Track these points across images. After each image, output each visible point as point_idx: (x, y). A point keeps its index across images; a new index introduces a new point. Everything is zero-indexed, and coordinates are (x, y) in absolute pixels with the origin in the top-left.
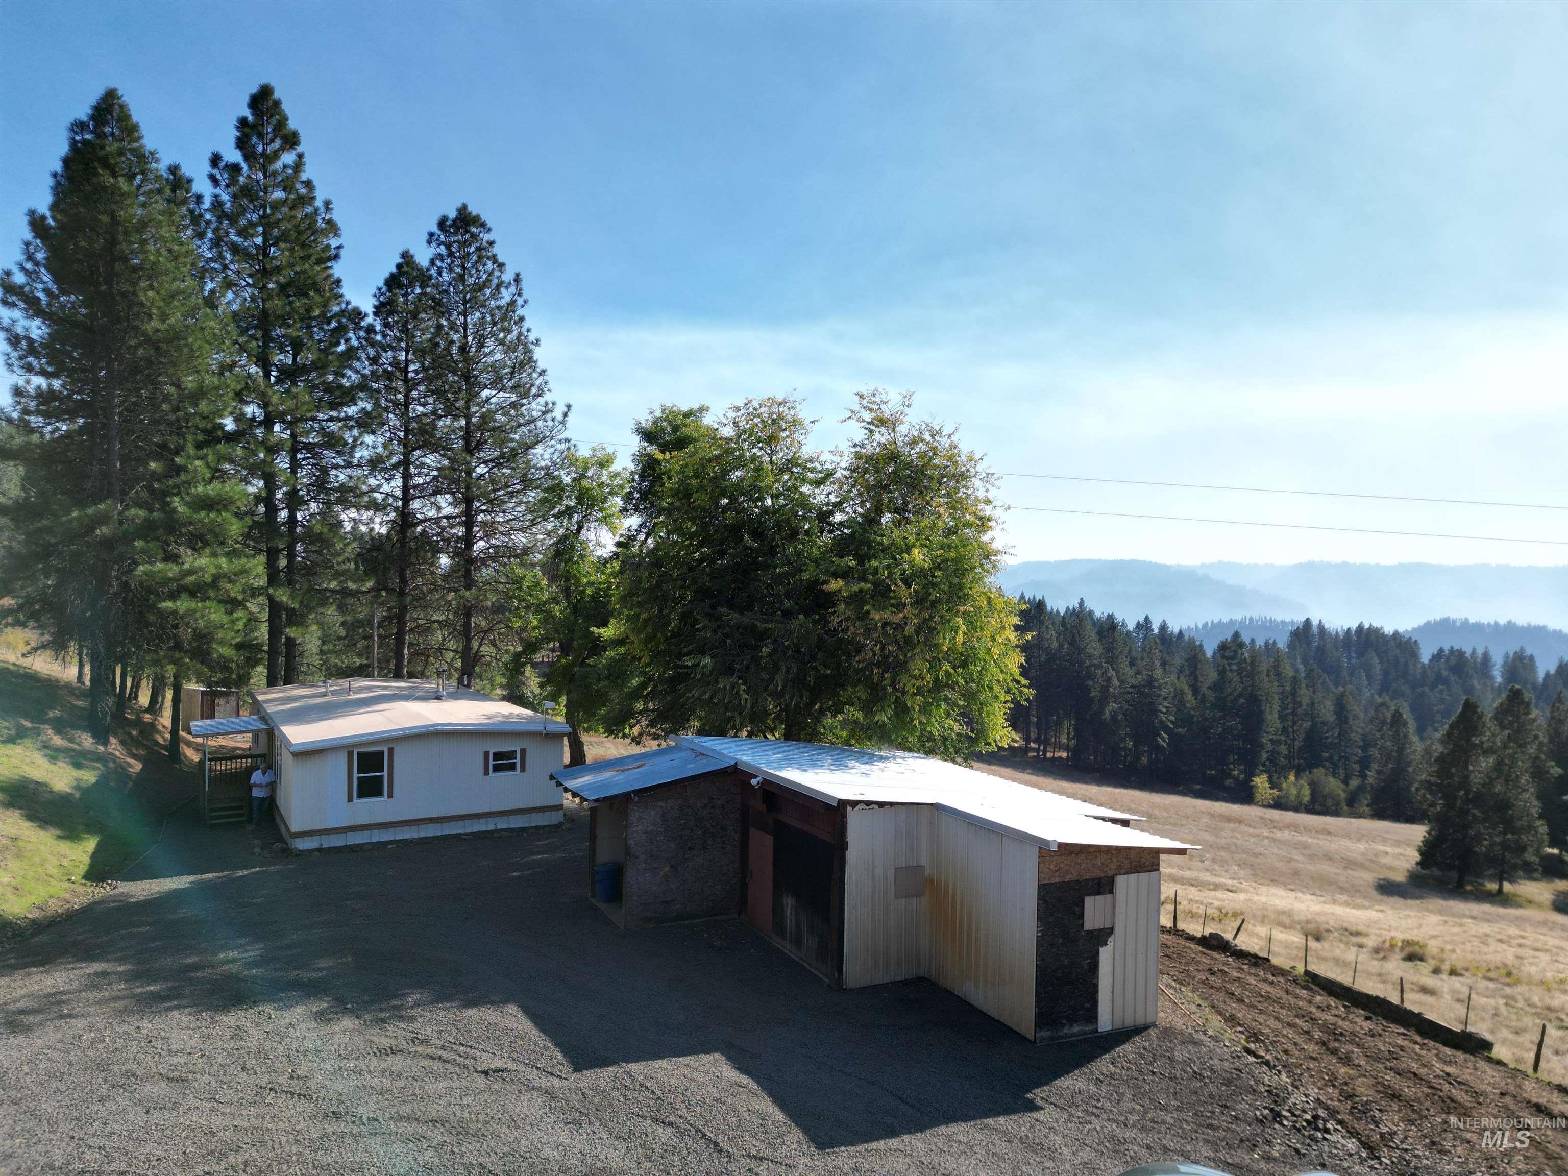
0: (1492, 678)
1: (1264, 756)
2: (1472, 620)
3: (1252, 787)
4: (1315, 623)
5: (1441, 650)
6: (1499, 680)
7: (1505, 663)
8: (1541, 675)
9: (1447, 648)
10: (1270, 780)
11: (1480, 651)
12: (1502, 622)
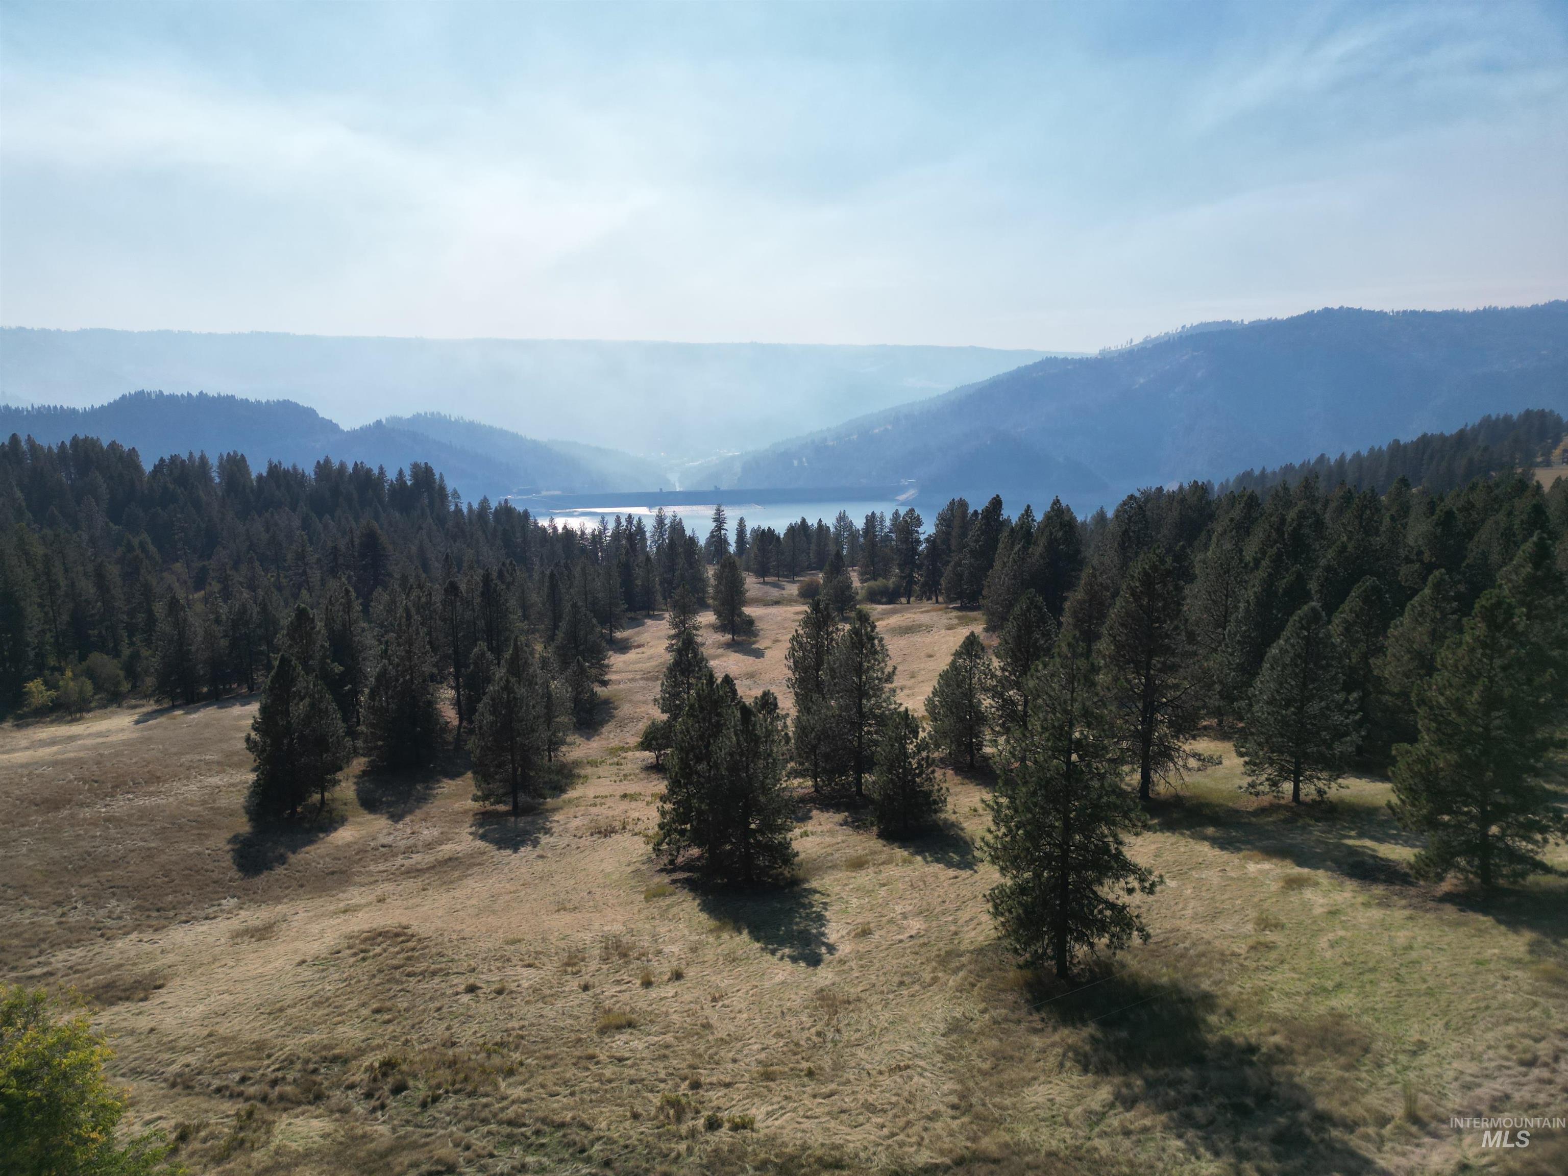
0: (211, 479)
1: (32, 654)
2: (166, 393)
3: (26, 693)
4: (23, 438)
5: (162, 460)
6: (217, 480)
7: (221, 466)
8: (254, 476)
9: (167, 457)
10: (46, 683)
11: (197, 455)
12: (195, 393)
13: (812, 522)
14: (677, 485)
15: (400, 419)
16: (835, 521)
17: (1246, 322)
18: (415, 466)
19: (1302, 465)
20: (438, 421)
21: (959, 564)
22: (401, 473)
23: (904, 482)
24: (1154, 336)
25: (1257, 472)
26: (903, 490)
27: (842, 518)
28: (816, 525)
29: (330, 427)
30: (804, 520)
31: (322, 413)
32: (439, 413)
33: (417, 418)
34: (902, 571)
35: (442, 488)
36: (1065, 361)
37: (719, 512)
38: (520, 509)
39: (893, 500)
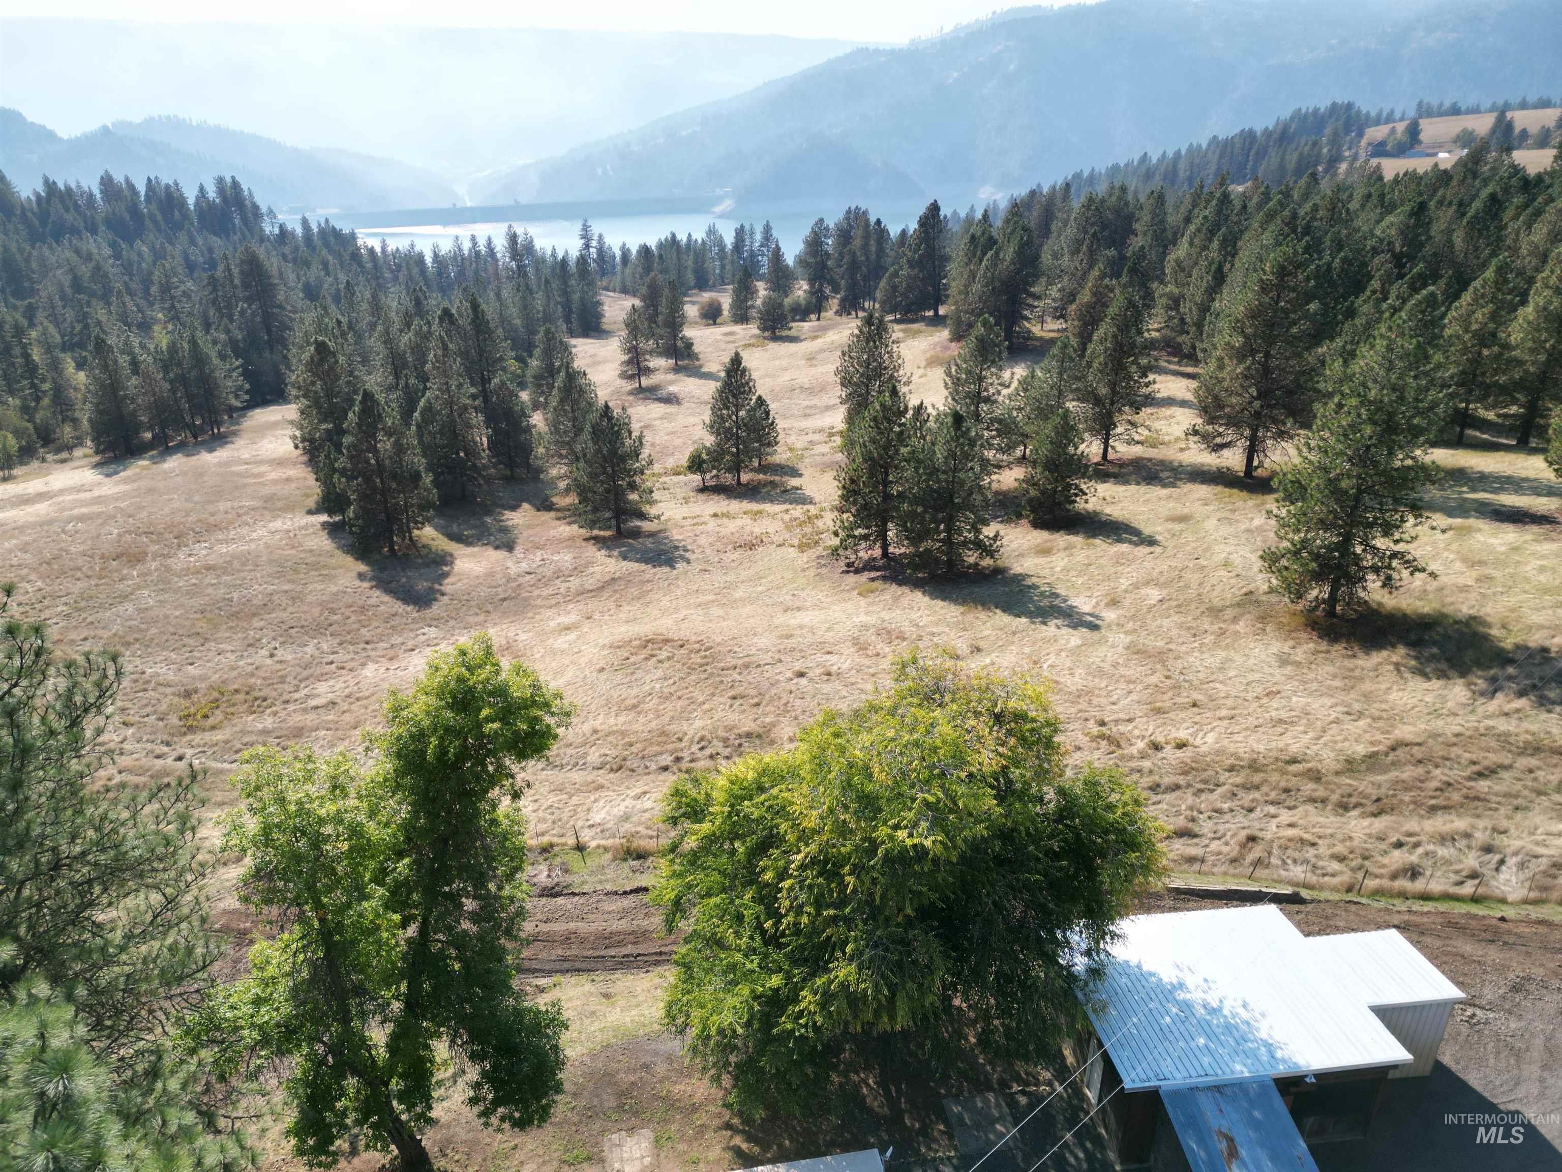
13: (682, 237)
14: (467, 199)
15: (130, 124)
16: (704, 235)
17: (1056, 8)
18: (220, 181)
19: (1127, 165)
20: (176, 124)
21: (896, 274)
22: (202, 189)
23: (719, 192)
24: (964, 23)
25: (1086, 174)
26: (719, 200)
27: (711, 231)
28: (685, 240)
29: (49, 136)
30: (674, 235)
31: (31, 116)
32: (176, 116)
33: (150, 122)
34: (812, 285)
35: (256, 207)
36: (877, 51)
37: (585, 228)
38: (346, 231)
39: (708, 212)
